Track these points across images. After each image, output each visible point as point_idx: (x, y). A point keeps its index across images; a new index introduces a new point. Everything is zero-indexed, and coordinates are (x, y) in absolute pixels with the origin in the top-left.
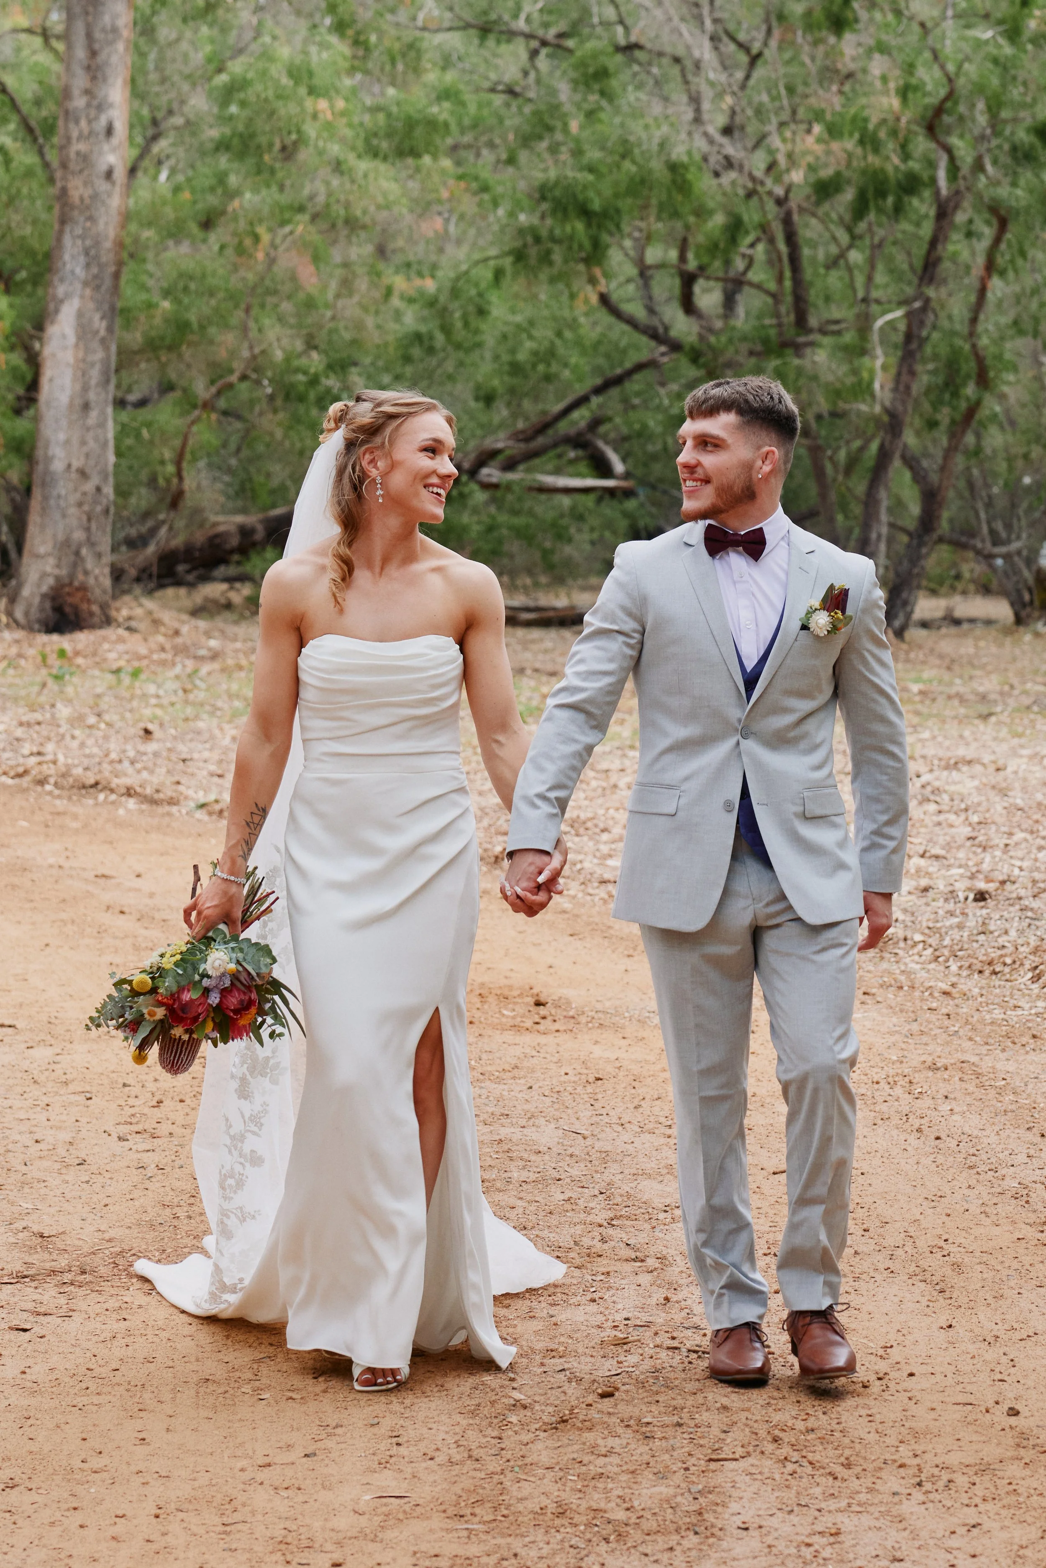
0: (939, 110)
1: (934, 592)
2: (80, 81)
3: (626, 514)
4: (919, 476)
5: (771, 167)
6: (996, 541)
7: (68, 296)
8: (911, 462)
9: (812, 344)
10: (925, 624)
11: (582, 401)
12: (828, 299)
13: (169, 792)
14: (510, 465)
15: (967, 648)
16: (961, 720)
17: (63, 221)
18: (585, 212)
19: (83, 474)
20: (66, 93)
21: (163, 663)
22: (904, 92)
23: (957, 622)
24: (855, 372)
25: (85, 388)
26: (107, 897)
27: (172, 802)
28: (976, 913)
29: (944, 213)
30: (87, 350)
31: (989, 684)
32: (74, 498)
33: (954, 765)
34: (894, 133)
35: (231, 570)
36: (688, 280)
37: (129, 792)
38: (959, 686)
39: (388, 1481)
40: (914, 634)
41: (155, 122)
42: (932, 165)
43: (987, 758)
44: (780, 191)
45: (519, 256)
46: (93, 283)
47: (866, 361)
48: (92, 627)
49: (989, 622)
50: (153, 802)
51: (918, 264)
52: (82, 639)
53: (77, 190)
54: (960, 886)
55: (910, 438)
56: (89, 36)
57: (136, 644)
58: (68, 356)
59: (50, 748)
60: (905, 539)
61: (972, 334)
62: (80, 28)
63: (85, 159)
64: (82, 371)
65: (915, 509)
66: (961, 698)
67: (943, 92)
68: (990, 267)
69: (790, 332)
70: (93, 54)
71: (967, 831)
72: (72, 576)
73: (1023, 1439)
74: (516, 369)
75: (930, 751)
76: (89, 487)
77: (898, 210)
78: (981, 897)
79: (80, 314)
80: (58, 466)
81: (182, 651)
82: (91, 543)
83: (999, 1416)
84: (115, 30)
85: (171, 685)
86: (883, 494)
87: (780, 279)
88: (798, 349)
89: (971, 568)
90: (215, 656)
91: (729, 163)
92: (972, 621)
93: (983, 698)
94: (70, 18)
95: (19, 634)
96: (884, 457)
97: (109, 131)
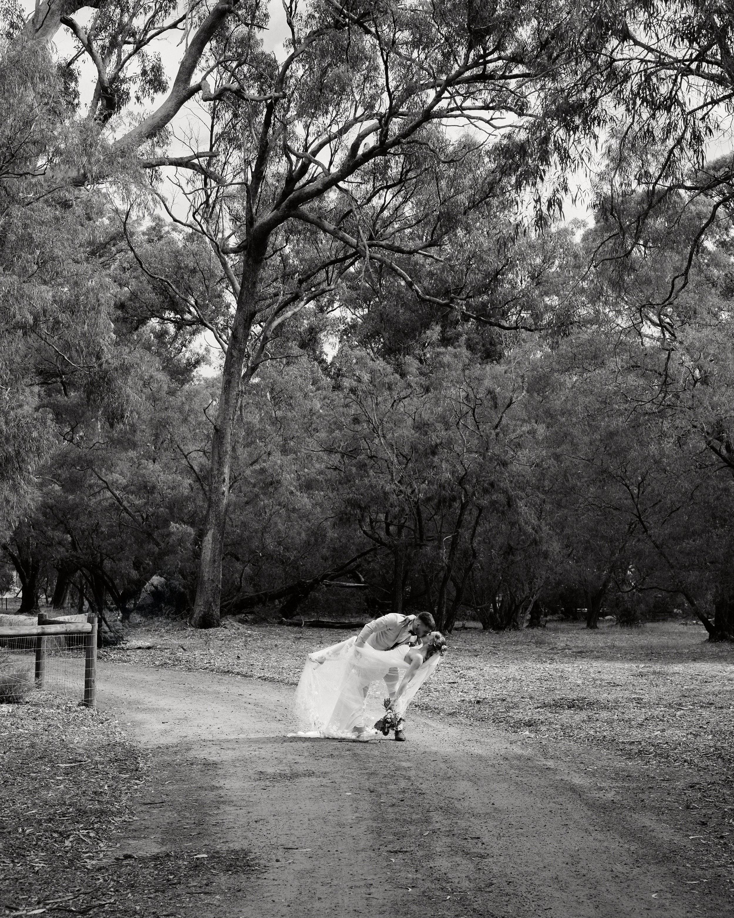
0: (463, 478)
1: (459, 620)
2: (216, 466)
3: (365, 594)
4: (456, 584)
5: (413, 492)
6: (478, 604)
7: (210, 529)
8: (453, 580)
9: (425, 545)
10: (456, 629)
11: (354, 560)
12: (428, 530)
13: (250, 673)
14: (332, 579)
15: (469, 636)
16: (469, 656)
17: (209, 506)
18: (360, 507)
19: (213, 581)
20: (212, 469)
21: (236, 638)
22: (453, 473)
23: (466, 629)
24: (438, 554)
25: (214, 556)
26: (244, 700)
27: (251, 676)
28: (477, 706)
29: (463, 507)
30: (215, 544)
31: (477, 647)
32: (210, 588)
33: (469, 668)
34: (449, 484)
35: (248, 610)
36: (388, 525)
37: (238, 674)
38: (468, 647)
39: (357, 815)
40: (453, 632)
41: (235, 478)
42: (460, 493)
43: (478, 667)
44: (416, 500)
45: (341, 519)
46: (218, 525)
47: (441, 551)
48: (214, 627)
49: (475, 628)
50: (245, 676)
51: (456, 521)
52: (211, 630)
53: (214, 497)
54: (473, 700)
55: (453, 573)
56: (219, 453)
57: (226, 632)
58: (210, 546)
59: (212, 661)
60: (451, 604)
61: (471, 543)
62: (216, 450)
63: (216, 488)
64: (213, 550)
65: (454, 593)
66: (469, 651)
67: (464, 473)
68: (477, 523)
69: (419, 542)
70: (220, 458)
71: (473, 686)
72: (209, 611)
73: (495, 809)
74: (334, 549)
75: (462, 664)
76: (214, 585)
77: (450, 506)
78: (478, 702)
79: (213, 534)
80: (206, 579)
81: (241, 634)
82: (215, 602)
83: (490, 805)
84: (227, 452)
85: (241, 644)
86: (445, 590)
87: (416, 526)
88: (421, 547)
89: (469, 612)
90: (250, 636)
91: (401, 491)
92: (470, 628)
93: (475, 650)
94: (213, 448)
95: (193, 629)
96: (445, 579)
97: (224, 481)
